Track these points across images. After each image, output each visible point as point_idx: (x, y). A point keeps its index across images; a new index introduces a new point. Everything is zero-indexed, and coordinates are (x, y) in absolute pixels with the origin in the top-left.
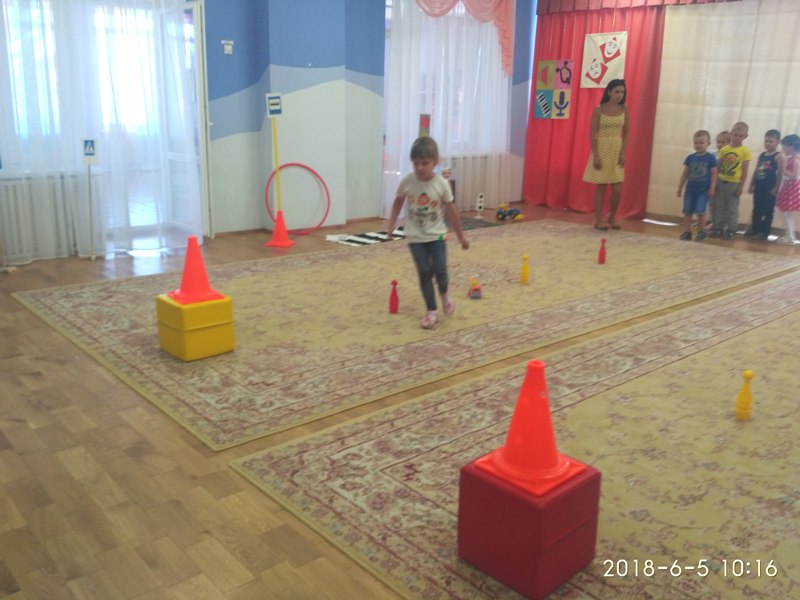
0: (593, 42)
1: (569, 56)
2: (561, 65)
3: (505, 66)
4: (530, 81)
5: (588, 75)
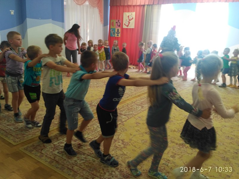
1: (119, 19)
2: (117, 21)
3: (101, 21)
4: (109, 26)
5: (125, 24)
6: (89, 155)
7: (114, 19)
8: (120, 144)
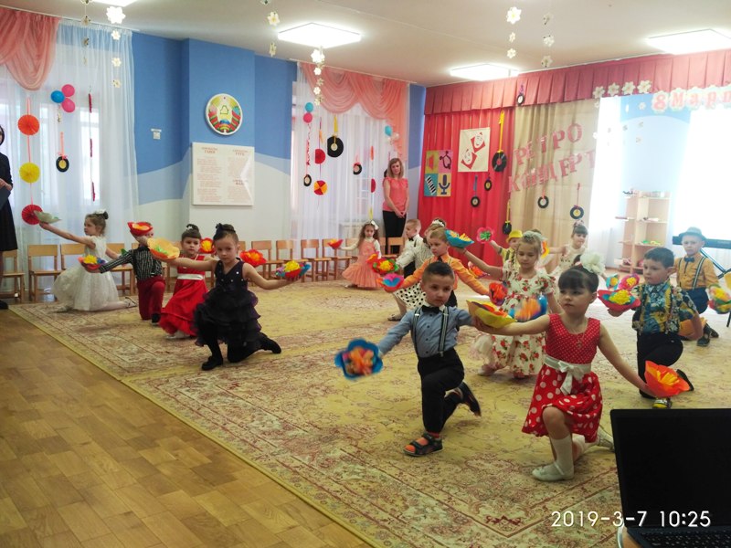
0: (466, 136)
1: (450, 148)
2: (443, 154)
5: (463, 162)
6: (241, 399)
7: (435, 149)
8: (317, 391)
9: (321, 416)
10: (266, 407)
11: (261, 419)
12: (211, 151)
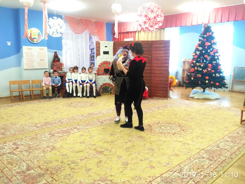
6: (16, 155)
8: (49, 149)
9: (45, 162)
10: (24, 159)
11: (19, 165)
12: (30, 49)
